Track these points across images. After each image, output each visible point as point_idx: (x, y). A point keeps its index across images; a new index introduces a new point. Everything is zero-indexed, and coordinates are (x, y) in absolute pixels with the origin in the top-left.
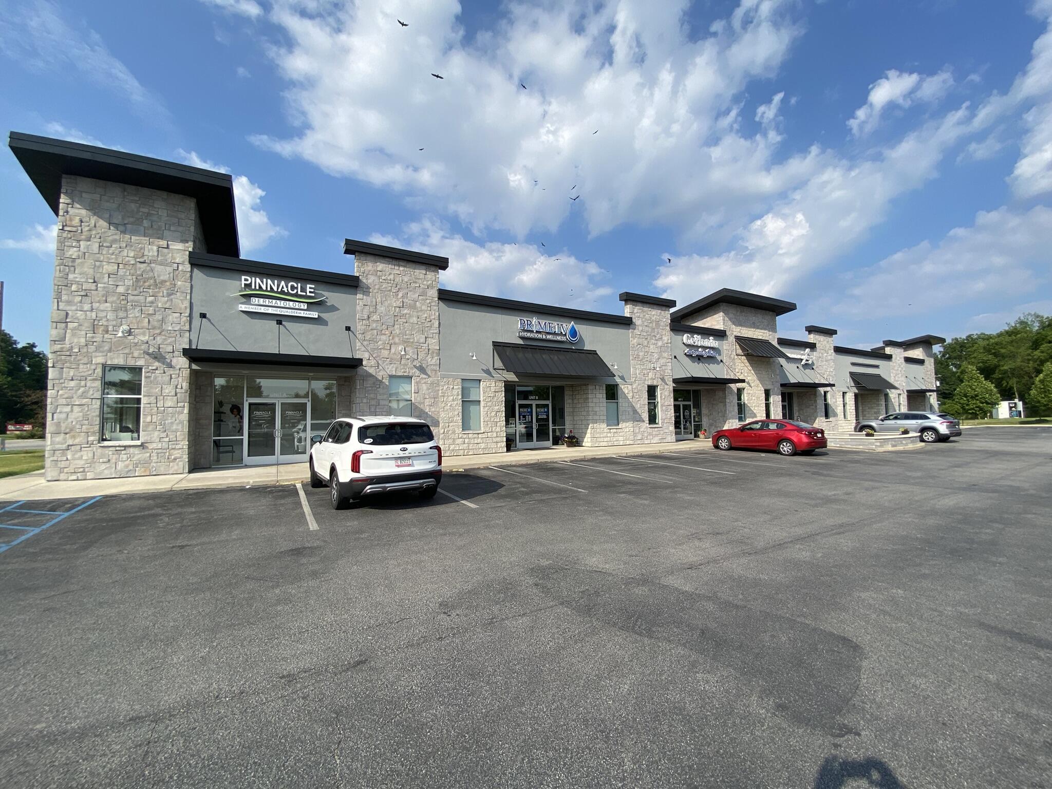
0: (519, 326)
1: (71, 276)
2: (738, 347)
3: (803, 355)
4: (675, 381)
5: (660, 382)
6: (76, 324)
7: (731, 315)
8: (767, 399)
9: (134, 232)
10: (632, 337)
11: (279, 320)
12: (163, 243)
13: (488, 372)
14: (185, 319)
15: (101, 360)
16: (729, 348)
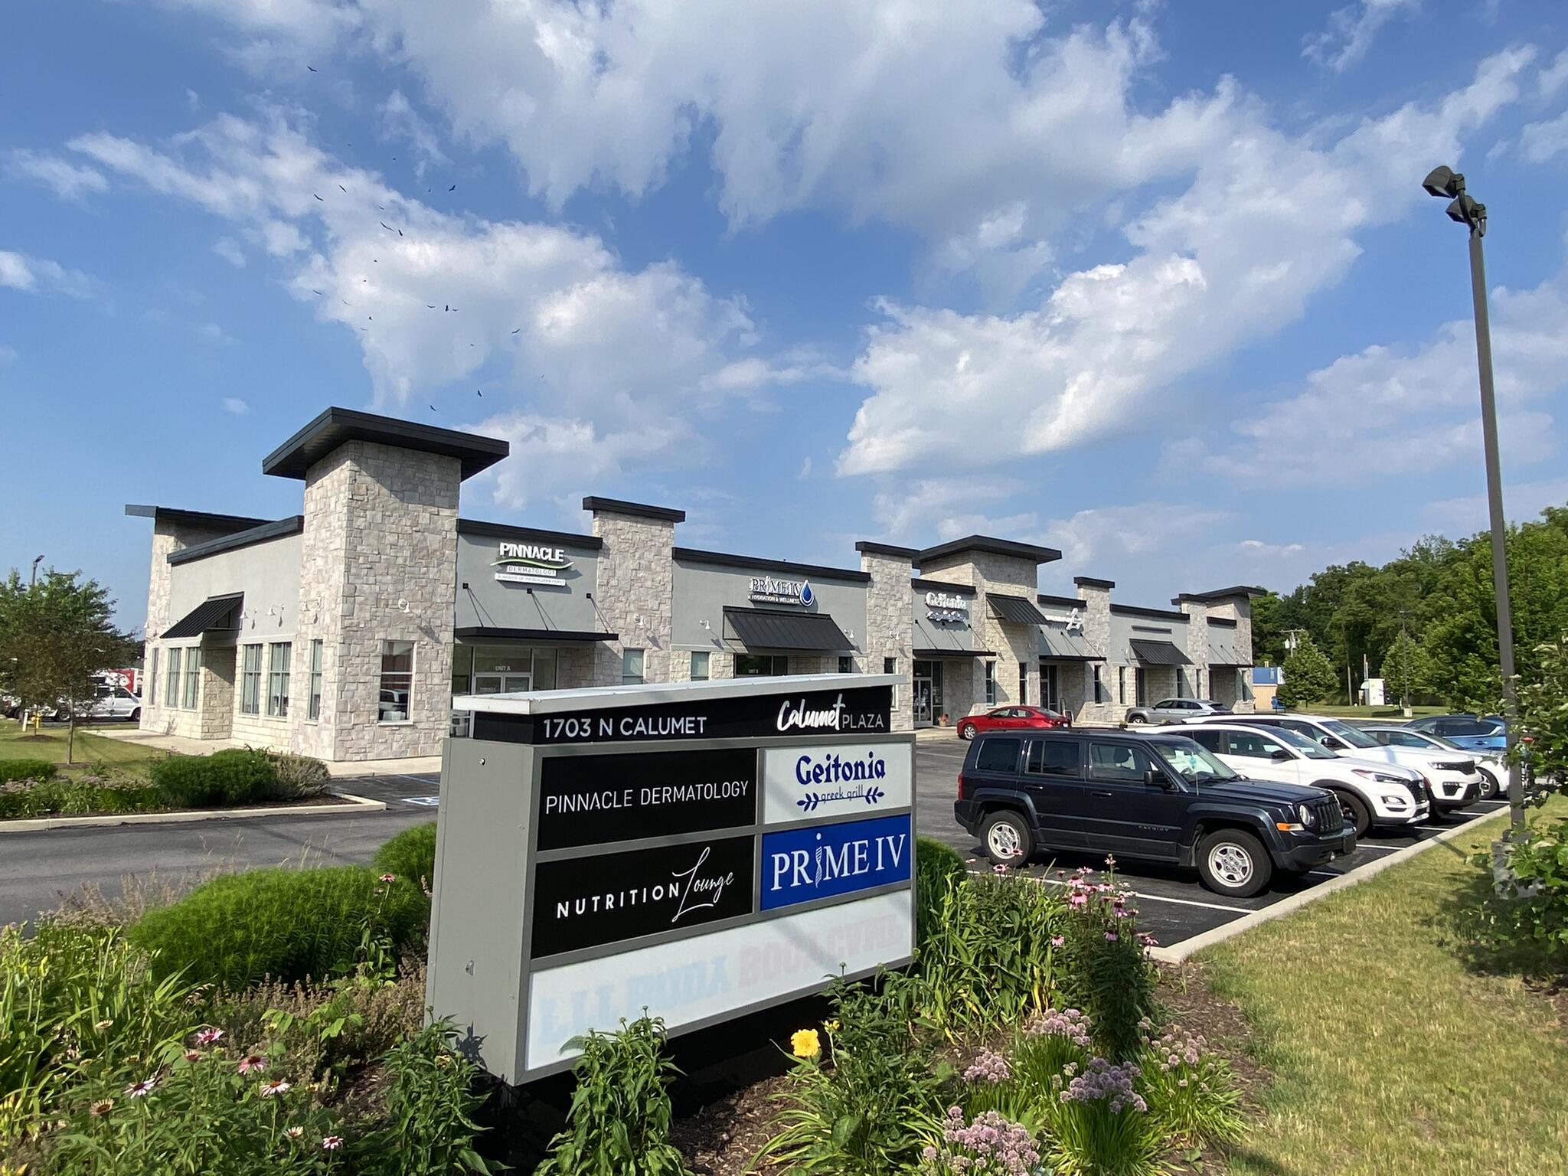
0: (752, 587)
1: (359, 548)
2: (989, 607)
3: (1070, 617)
4: (915, 652)
5: (899, 654)
6: (362, 599)
7: (983, 566)
8: (1022, 676)
9: (411, 501)
10: (869, 596)
11: (530, 588)
12: (435, 510)
13: (717, 643)
14: (451, 591)
15: (381, 635)
16: (979, 609)
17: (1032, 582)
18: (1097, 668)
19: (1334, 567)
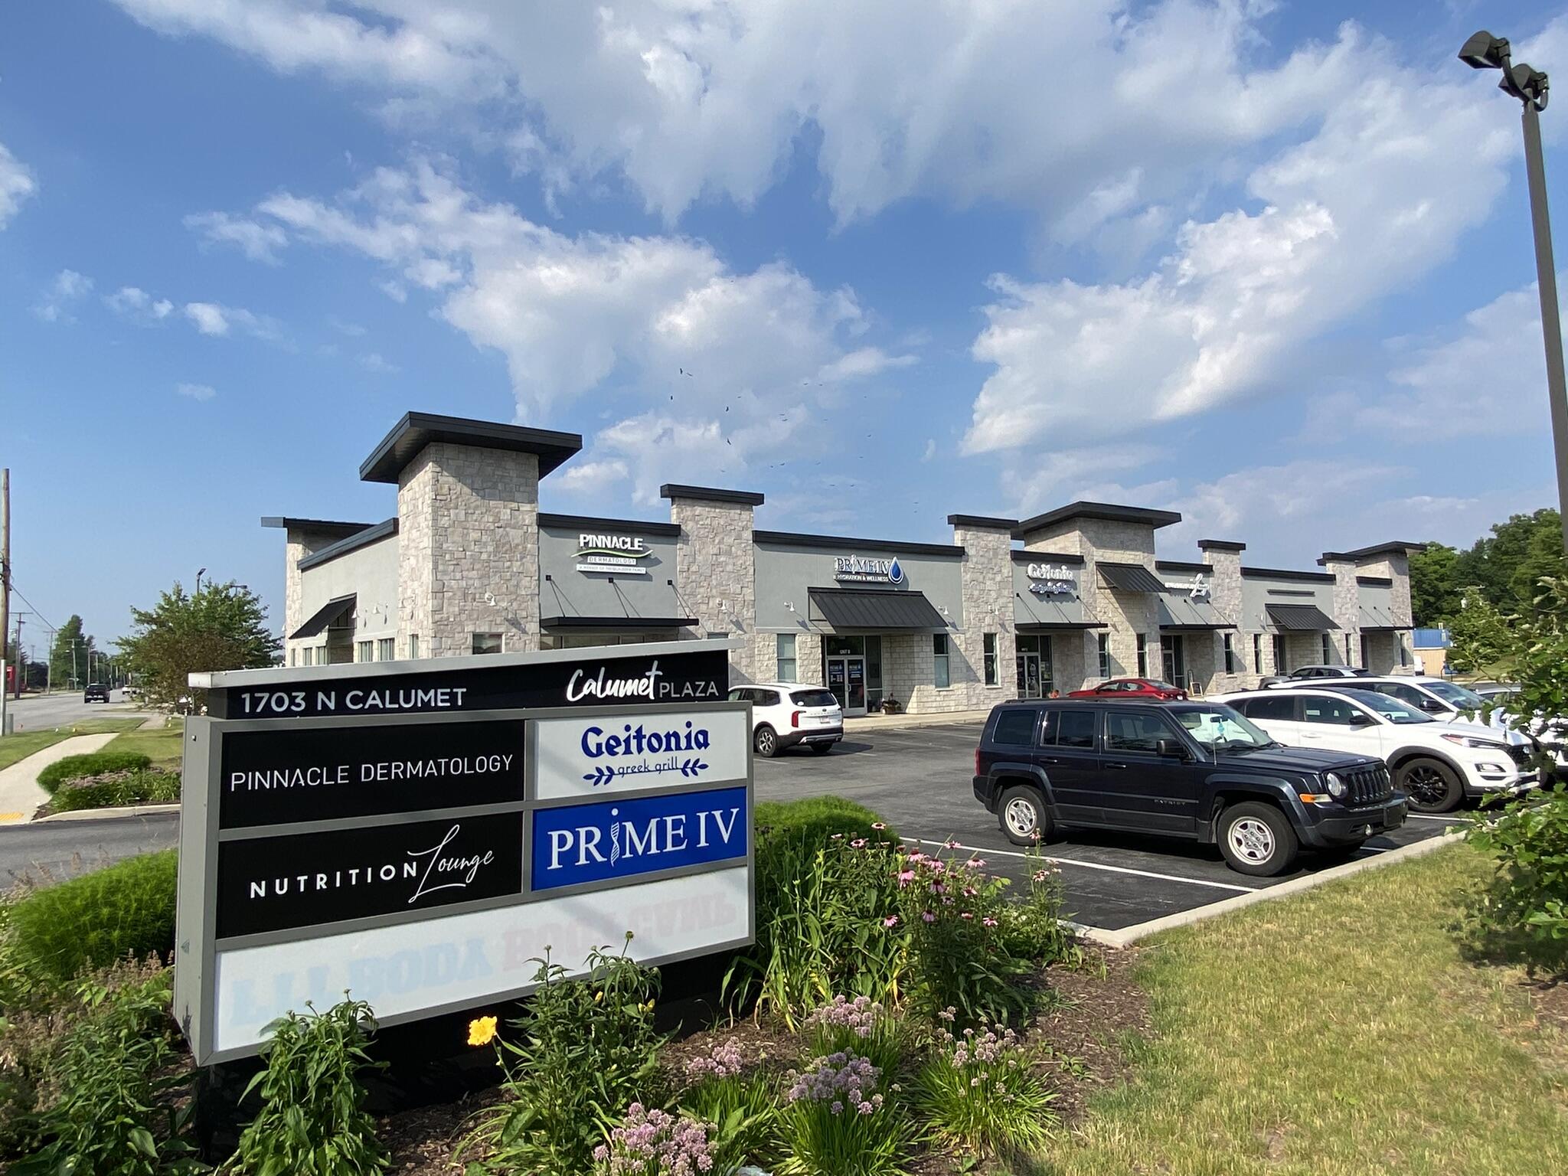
0: (837, 566)
1: (445, 546)
2: (1100, 577)
3: (1194, 583)
4: (1018, 627)
5: (999, 629)
6: (451, 594)
7: (1091, 534)
8: (1141, 647)
9: (492, 497)
10: (964, 572)
11: (611, 577)
12: (514, 505)
13: (803, 624)
14: (535, 583)
15: (469, 628)
16: (1088, 579)
17: (1150, 548)
18: (1227, 636)
19: (1518, 517)
